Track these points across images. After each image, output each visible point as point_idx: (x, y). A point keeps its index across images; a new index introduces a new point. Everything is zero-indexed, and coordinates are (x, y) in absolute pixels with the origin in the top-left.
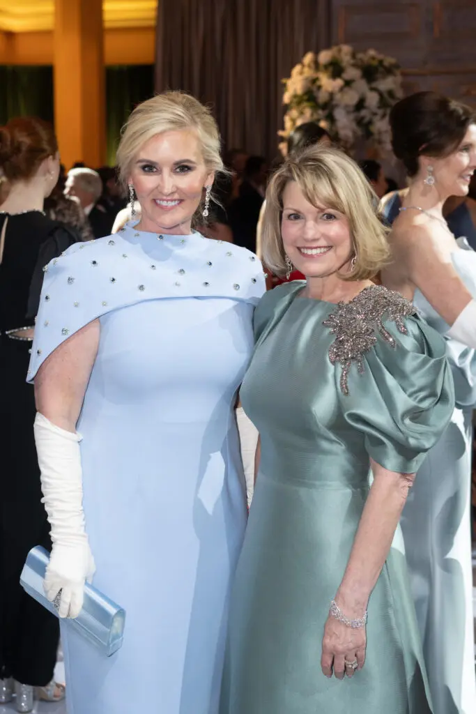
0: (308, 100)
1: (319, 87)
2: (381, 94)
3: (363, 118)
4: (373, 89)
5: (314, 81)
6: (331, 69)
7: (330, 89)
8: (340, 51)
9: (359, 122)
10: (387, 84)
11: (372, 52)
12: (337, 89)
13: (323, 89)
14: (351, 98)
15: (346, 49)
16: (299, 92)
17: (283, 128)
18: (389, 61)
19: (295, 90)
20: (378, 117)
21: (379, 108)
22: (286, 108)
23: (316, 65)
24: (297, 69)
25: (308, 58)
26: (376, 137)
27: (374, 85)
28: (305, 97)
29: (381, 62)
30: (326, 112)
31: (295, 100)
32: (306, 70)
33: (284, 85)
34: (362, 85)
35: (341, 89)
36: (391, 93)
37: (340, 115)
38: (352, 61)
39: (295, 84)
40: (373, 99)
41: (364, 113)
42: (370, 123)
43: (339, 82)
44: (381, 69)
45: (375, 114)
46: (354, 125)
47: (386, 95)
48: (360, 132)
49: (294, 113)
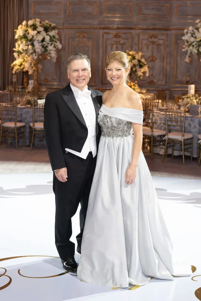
0: (24, 38)
1: (28, 33)
2: (50, 37)
3: (44, 45)
4: (47, 35)
5: (26, 31)
6: (32, 27)
7: (32, 34)
8: (35, 21)
9: (43, 46)
10: (52, 33)
11: (47, 22)
12: (35, 34)
13: (30, 34)
14: (40, 38)
15: (38, 20)
16: (21, 35)
17: (15, 48)
18: (53, 25)
19: (19, 34)
20: (49, 45)
21: (50, 41)
22: (16, 40)
23: (27, 25)
24: (20, 26)
25: (24, 23)
26: (49, 52)
27: (48, 33)
28: (23, 37)
29: (50, 25)
30: (31, 42)
31: (20, 38)
32: (23, 26)
33: (16, 32)
34: (44, 33)
35: (36, 34)
36: (54, 37)
37: (36, 43)
38: (40, 25)
39: (19, 32)
40: (48, 38)
41: (44, 43)
42: (47, 47)
43: (35, 32)
44: (50, 28)
45: (48, 44)
46: (41, 47)
47: (52, 37)
48: (43, 50)
49: (19, 42)
